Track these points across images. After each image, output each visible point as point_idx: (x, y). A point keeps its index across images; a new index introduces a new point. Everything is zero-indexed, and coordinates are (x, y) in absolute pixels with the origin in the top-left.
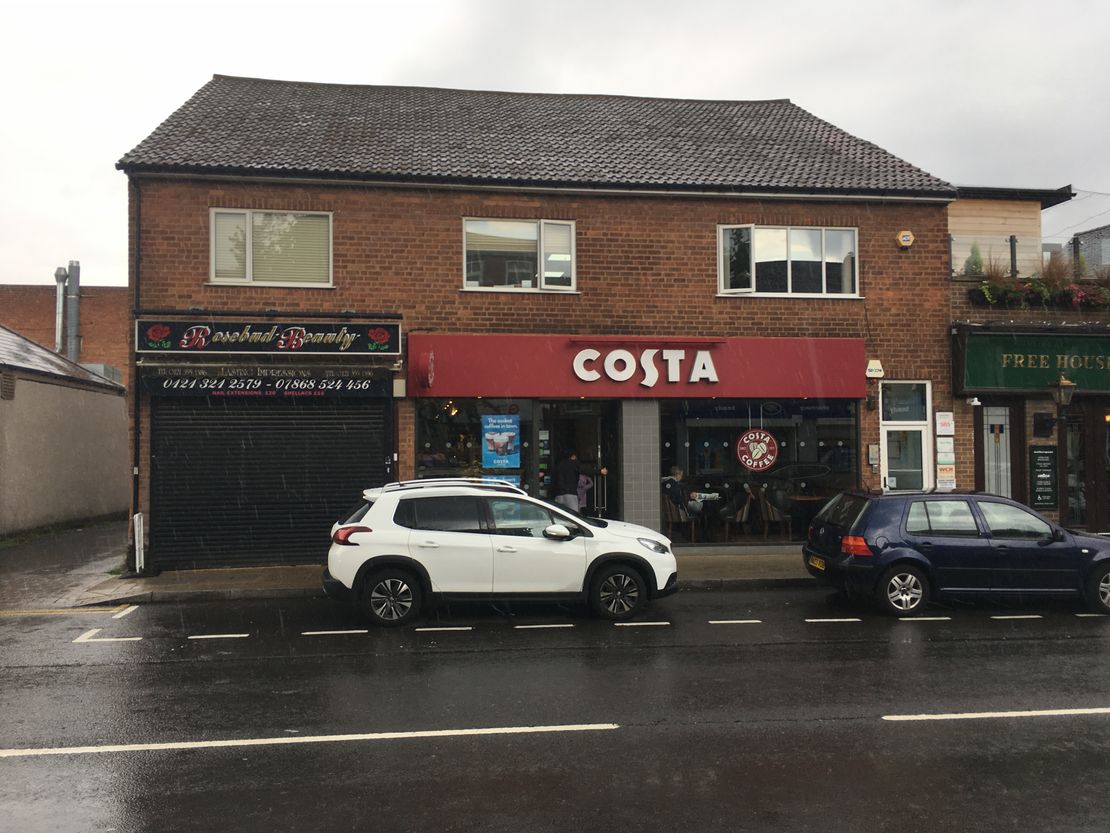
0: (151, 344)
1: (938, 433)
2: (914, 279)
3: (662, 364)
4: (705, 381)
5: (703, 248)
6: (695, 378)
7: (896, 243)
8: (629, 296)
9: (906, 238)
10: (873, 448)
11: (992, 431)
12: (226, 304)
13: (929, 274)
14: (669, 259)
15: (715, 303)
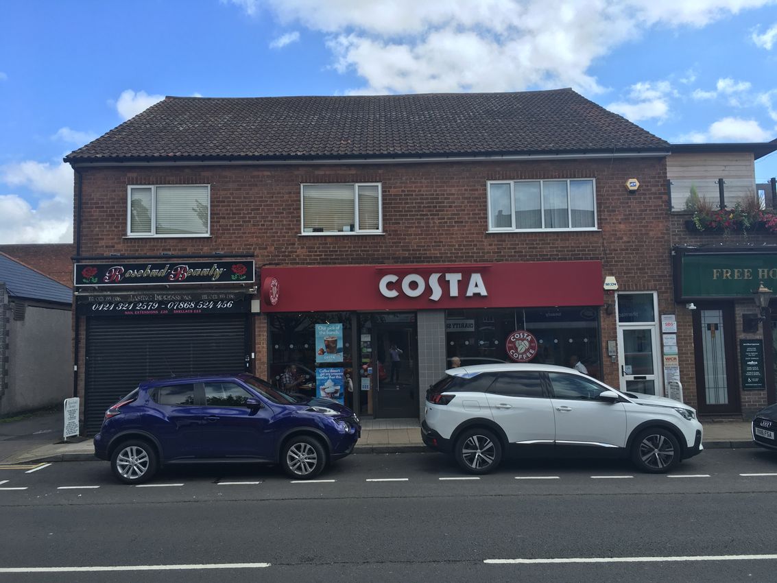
0: (84, 280)
1: (663, 331)
2: (641, 215)
3: (444, 284)
4: (477, 295)
5: (476, 198)
6: (470, 293)
7: (626, 188)
8: (421, 234)
9: (633, 184)
10: (611, 344)
11: (709, 329)
12: (137, 250)
13: (653, 210)
14: (450, 207)
15: (486, 238)
